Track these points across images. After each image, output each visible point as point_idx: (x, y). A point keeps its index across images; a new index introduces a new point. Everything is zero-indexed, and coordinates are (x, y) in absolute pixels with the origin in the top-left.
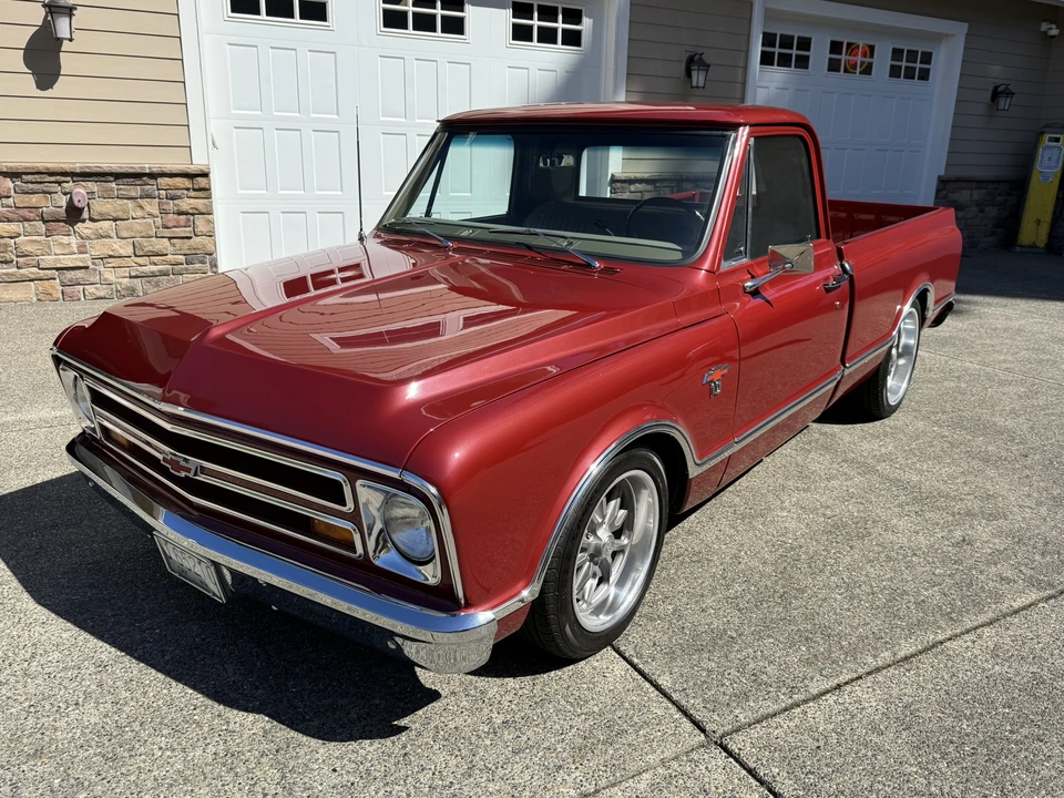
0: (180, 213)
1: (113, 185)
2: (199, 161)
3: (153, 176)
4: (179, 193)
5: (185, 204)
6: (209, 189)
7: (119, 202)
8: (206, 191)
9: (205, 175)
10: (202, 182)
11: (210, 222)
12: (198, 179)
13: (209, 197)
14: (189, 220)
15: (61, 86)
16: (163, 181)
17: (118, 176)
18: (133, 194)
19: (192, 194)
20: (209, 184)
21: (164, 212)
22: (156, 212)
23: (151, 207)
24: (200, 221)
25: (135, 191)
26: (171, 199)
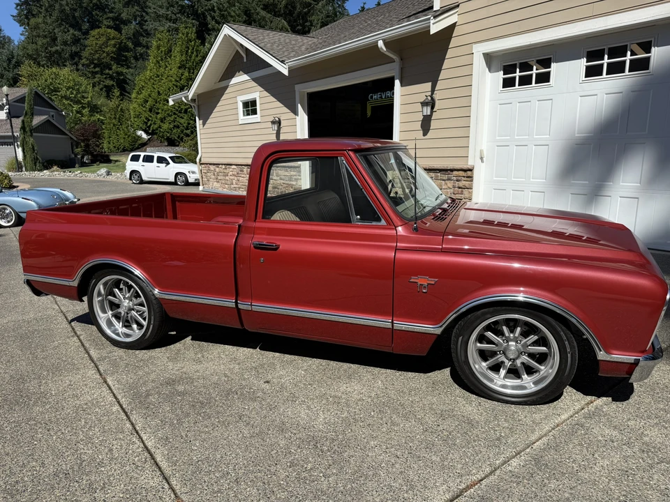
0: (459, 188)
1: (439, 174)
2: (470, 163)
3: (452, 170)
4: (460, 178)
5: (461, 184)
6: (472, 177)
7: (439, 181)
8: (470, 178)
9: (471, 170)
10: (469, 173)
11: (471, 193)
12: (468, 172)
13: (472, 181)
14: (462, 191)
15: (430, 135)
16: (455, 173)
17: (440, 170)
18: (444, 178)
19: (465, 179)
20: (472, 174)
21: (454, 187)
22: (451, 187)
23: (450, 184)
24: (466, 191)
25: (445, 177)
26: (457, 181)
